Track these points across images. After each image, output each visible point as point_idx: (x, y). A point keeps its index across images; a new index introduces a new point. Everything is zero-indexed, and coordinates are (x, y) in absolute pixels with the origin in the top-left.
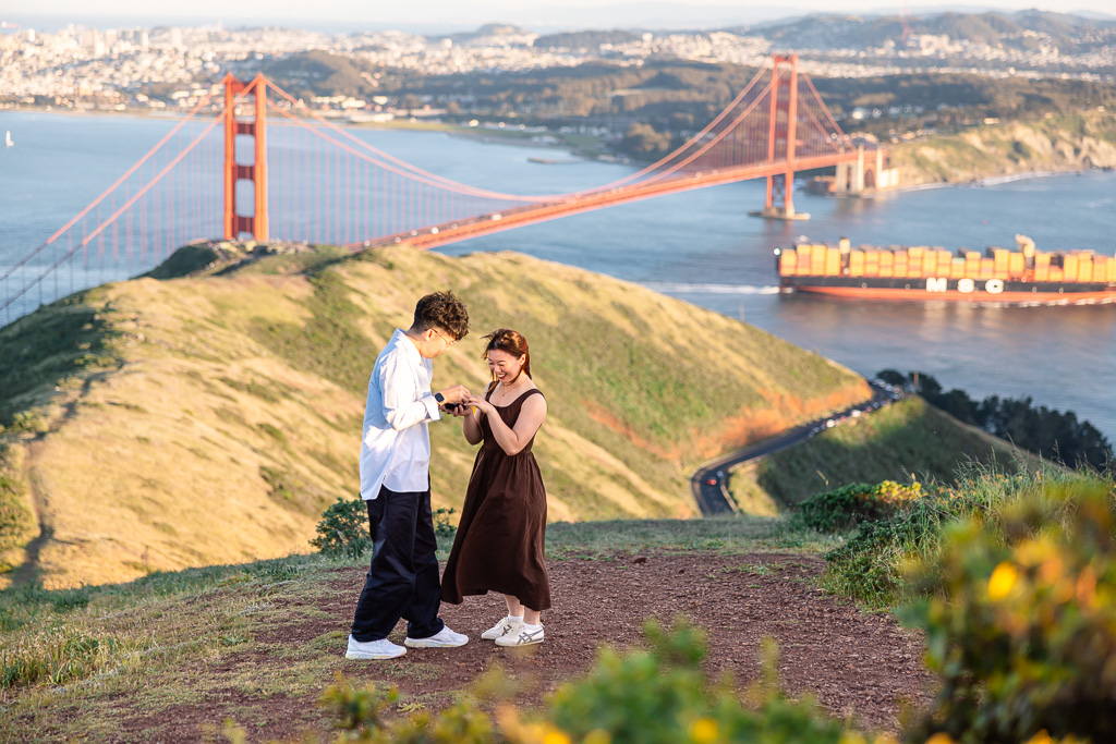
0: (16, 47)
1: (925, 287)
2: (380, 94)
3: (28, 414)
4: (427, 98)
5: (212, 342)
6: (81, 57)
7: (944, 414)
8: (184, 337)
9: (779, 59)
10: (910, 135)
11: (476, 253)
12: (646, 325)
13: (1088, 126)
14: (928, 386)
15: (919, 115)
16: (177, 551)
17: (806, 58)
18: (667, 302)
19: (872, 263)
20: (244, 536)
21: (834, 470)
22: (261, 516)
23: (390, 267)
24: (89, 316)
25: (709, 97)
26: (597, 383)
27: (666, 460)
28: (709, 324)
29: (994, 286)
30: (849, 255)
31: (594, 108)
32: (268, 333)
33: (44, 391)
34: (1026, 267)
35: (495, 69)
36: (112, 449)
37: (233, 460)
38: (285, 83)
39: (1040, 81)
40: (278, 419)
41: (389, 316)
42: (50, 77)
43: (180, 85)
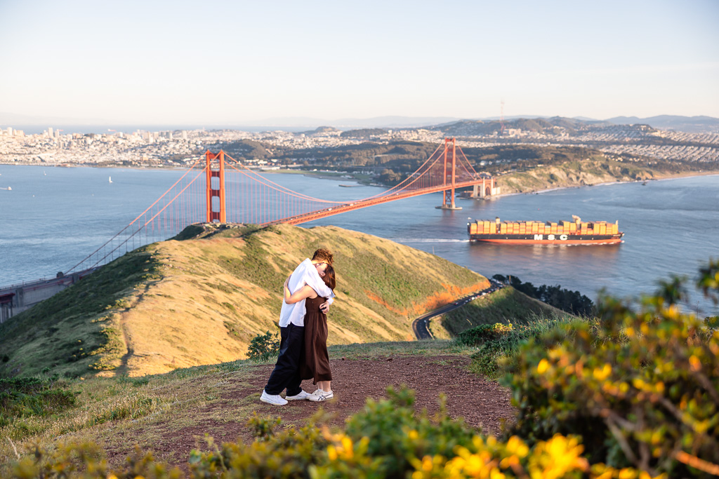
0: (114, 140)
1: (533, 239)
2: (274, 158)
3: (122, 300)
4: (294, 160)
5: (202, 267)
6: (143, 144)
7: (522, 293)
8: (190, 265)
9: (447, 140)
10: (505, 172)
11: (317, 226)
12: (392, 257)
13: (582, 167)
14: (515, 281)
15: (509, 163)
16: (188, 359)
17: (459, 139)
18: (400, 246)
19: (510, 228)
20: (217, 352)
21: (475, 319)
22: (224, 343)
23: (280, 233)
24: (148, 257)
25: (418, 157)
26: (371, 282)
27: (402, 316)
28: (419, 256)
29: (563, 238)
30: (500, 225)
31: (367, 162)
32: (226, 263)
33: (129, 290)
34: (577, 229)
35: (324, 146)
36: (159, 315)
37: (212, 319)
38: (233, 154)
39: (561, 148)
40: (232, 300)
41: (279, 255)
42: (129, 153)
43: (187, 155)
